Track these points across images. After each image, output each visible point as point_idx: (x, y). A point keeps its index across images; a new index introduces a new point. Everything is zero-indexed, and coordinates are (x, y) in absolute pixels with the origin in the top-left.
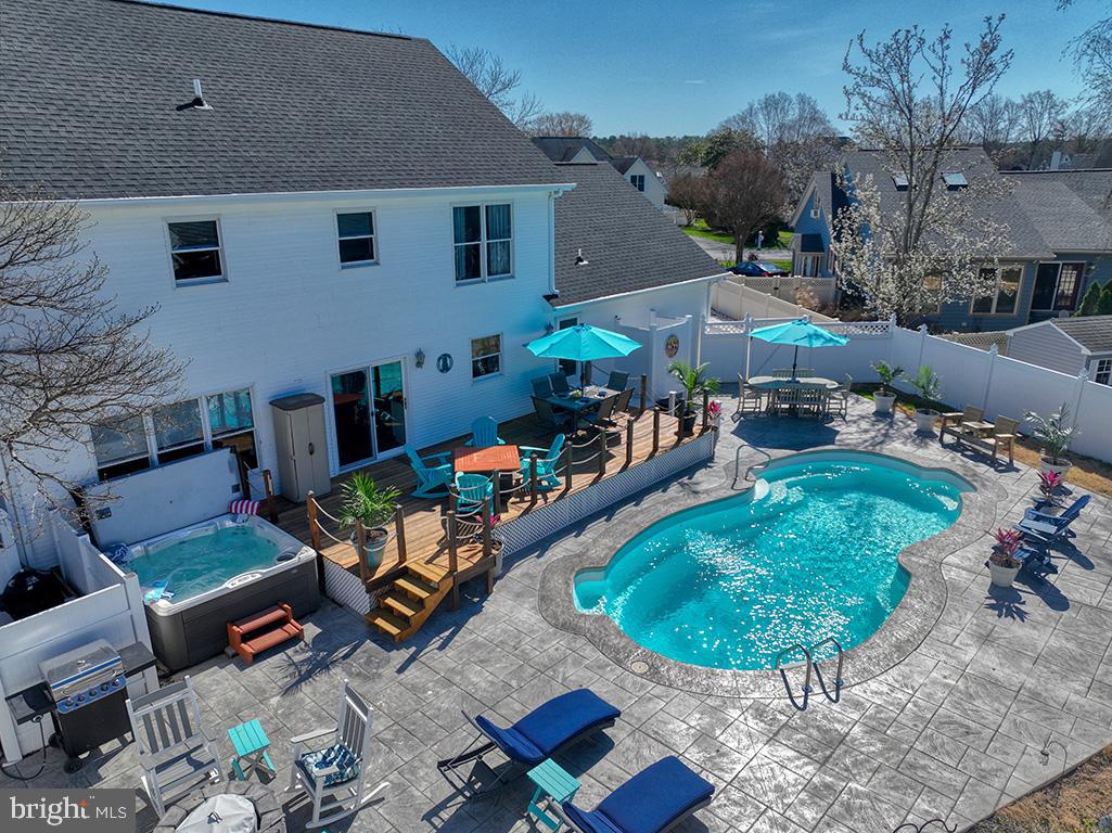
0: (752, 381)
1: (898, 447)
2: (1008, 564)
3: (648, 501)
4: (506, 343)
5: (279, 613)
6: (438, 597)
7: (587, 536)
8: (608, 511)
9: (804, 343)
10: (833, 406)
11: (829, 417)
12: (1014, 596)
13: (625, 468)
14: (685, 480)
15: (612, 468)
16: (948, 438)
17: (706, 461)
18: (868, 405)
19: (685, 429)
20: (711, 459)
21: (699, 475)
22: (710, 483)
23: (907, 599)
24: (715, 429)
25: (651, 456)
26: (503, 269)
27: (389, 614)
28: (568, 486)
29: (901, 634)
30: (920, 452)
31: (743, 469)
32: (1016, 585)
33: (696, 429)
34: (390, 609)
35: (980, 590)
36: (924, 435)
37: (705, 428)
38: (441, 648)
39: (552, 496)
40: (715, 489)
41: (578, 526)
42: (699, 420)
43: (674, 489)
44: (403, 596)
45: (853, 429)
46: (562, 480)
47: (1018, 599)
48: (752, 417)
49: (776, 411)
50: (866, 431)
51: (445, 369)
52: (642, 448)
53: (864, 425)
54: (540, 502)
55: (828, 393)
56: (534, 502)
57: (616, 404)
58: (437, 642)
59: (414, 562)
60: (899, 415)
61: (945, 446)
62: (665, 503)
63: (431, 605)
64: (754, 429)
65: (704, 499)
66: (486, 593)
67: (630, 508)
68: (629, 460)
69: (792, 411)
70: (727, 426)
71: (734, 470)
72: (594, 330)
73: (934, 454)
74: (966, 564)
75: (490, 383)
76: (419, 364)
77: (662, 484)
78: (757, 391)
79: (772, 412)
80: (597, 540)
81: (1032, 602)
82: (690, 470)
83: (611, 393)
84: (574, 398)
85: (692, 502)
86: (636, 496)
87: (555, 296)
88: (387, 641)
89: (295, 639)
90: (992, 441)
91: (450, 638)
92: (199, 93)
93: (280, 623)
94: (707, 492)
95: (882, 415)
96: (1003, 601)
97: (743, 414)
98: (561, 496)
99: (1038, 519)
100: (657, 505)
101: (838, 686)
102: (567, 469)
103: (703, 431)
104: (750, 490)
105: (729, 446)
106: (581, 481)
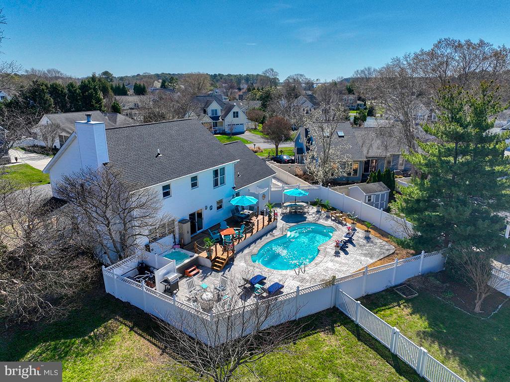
0: (285, 205)
1: (322, 221)
2: (338, 247)
3: (263, 238)
4: (224, 201)
5: (194, 268)
6: (226, 262)
7: (251, 248)
8: (255, 241)
9: (298, 195)
10: (306, 210)
11: (305, 213)
12: (339, 253)
13: (257, 231)
14: (271, 233)
15: (255, 231)
16: (333, 218)
17: (275, 228)
18: (315, 209)
19: (270, 220)
20: (276, 227)
21: (274, 231)
22: (277, 233)
23: (318, 255)
24: (277, 219)
25: (263, 228)
26: (223, 183)
27: (216, 266)
28: (246, 237)
29: (317, 262)
30: (326, 222)
31: (284, 229)
32: (340, 251)
33: (272, 220)
34: (216, 265)
35: (333, 252)
36: (328, 217)
37: (274, 219)
38: (229, 271)
39: (243, 239)
40: (278, 235)
41: (249, 246)
42: (273, 218)
43: (269, 235)
44: (218, 262)
45: (311, 216)
46: (244, 235)
47: (339, 254)
48: (285, 214)
49: (291, 212)
50: (314, 217)
51: (211, 209)
52: (261, 226)
53: (314, 215)
54: (241, 241)
55: (305, 207)
56: (239, 241)
57: (253, 215)
58: (227, 271)
59: (219, 255)
60: (323, 212)
61: (332, 220)
62: (267, 239)
63: (225, 264)
64: (287, 218)
65: (276, 237)
66: (233, 261)
67: (259, 241)
68: (258, 229)
69: (295, 212)
70: (279, 218)
71: (282, 230)
72: (246, 197)
73: (329, 223)
74: (331, 248)
75: (221, 211)
76: (206, 209)
77: (266, 234)
78: (287, 207)
79: (290, 212)
80: (254, 248)
81: (342, 253)
82: (271, 230)
83: (251, 212)
84: (242, 214)
85: (273, 238)
86: (260, 238)
87: (234, 187)
88: (217, 271)
89: (198, 272)
90: (341, 219)
91: (229, 270)
92: (159, 152)
93: (194, 270)
94: (276, 236)
95: (318, 212)
96: (337, 254)
97: (283, 214)
98: (245, 239)
99: (346, 237)
100: (265, 239)
101: (305, 271)
102: (245, 232)
103: (274, 220)
104: (286, 234)
105: (280, 223)
106: (248, 235)
